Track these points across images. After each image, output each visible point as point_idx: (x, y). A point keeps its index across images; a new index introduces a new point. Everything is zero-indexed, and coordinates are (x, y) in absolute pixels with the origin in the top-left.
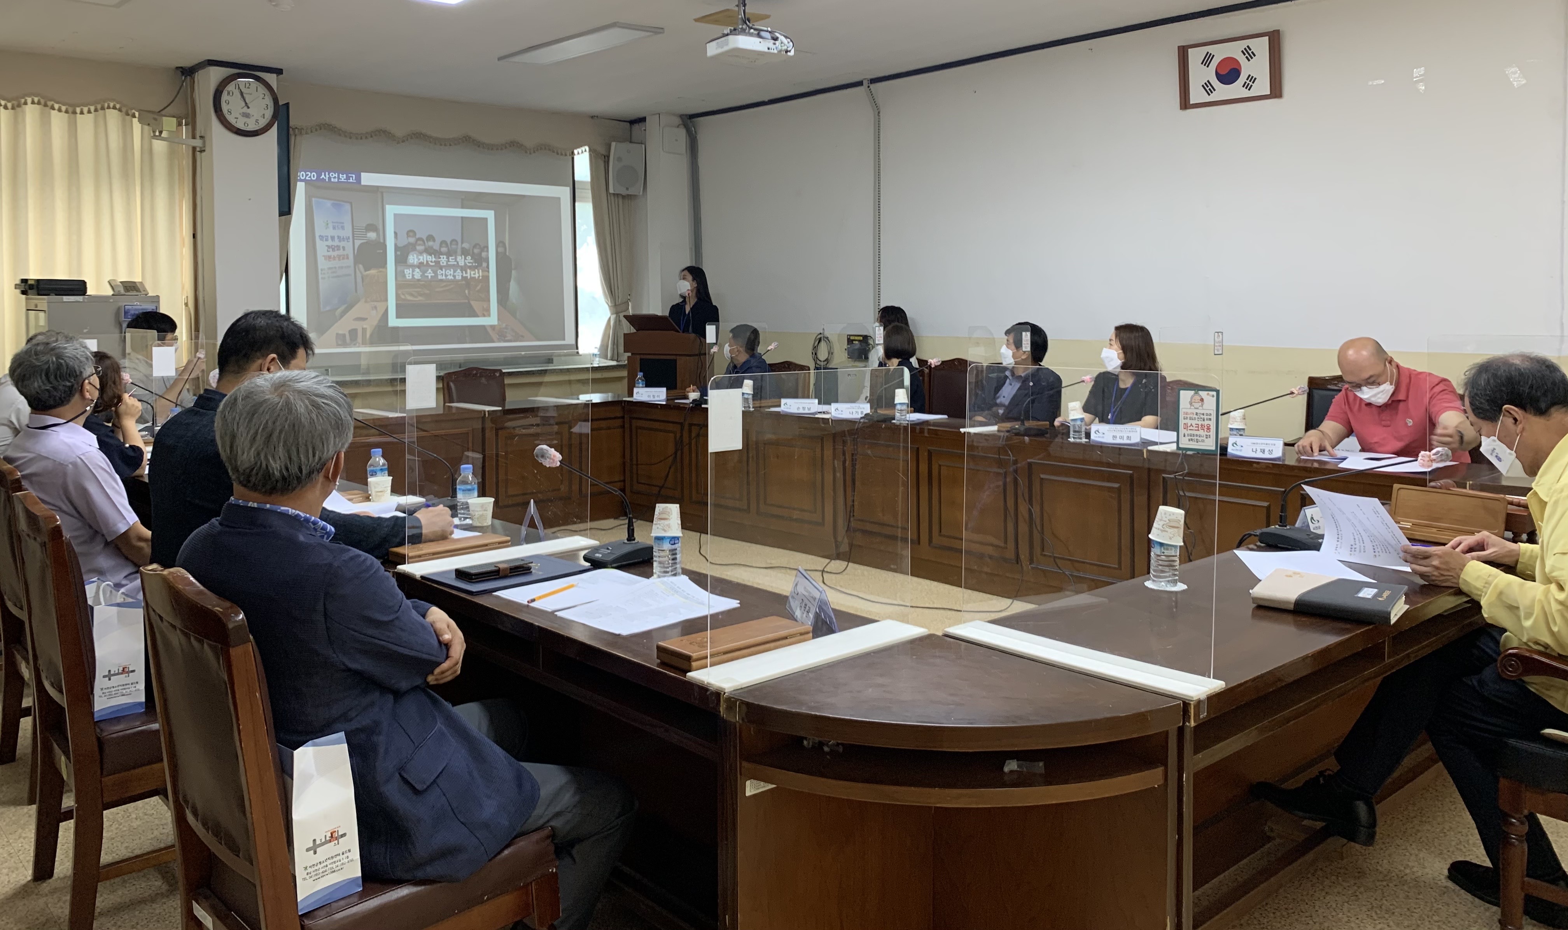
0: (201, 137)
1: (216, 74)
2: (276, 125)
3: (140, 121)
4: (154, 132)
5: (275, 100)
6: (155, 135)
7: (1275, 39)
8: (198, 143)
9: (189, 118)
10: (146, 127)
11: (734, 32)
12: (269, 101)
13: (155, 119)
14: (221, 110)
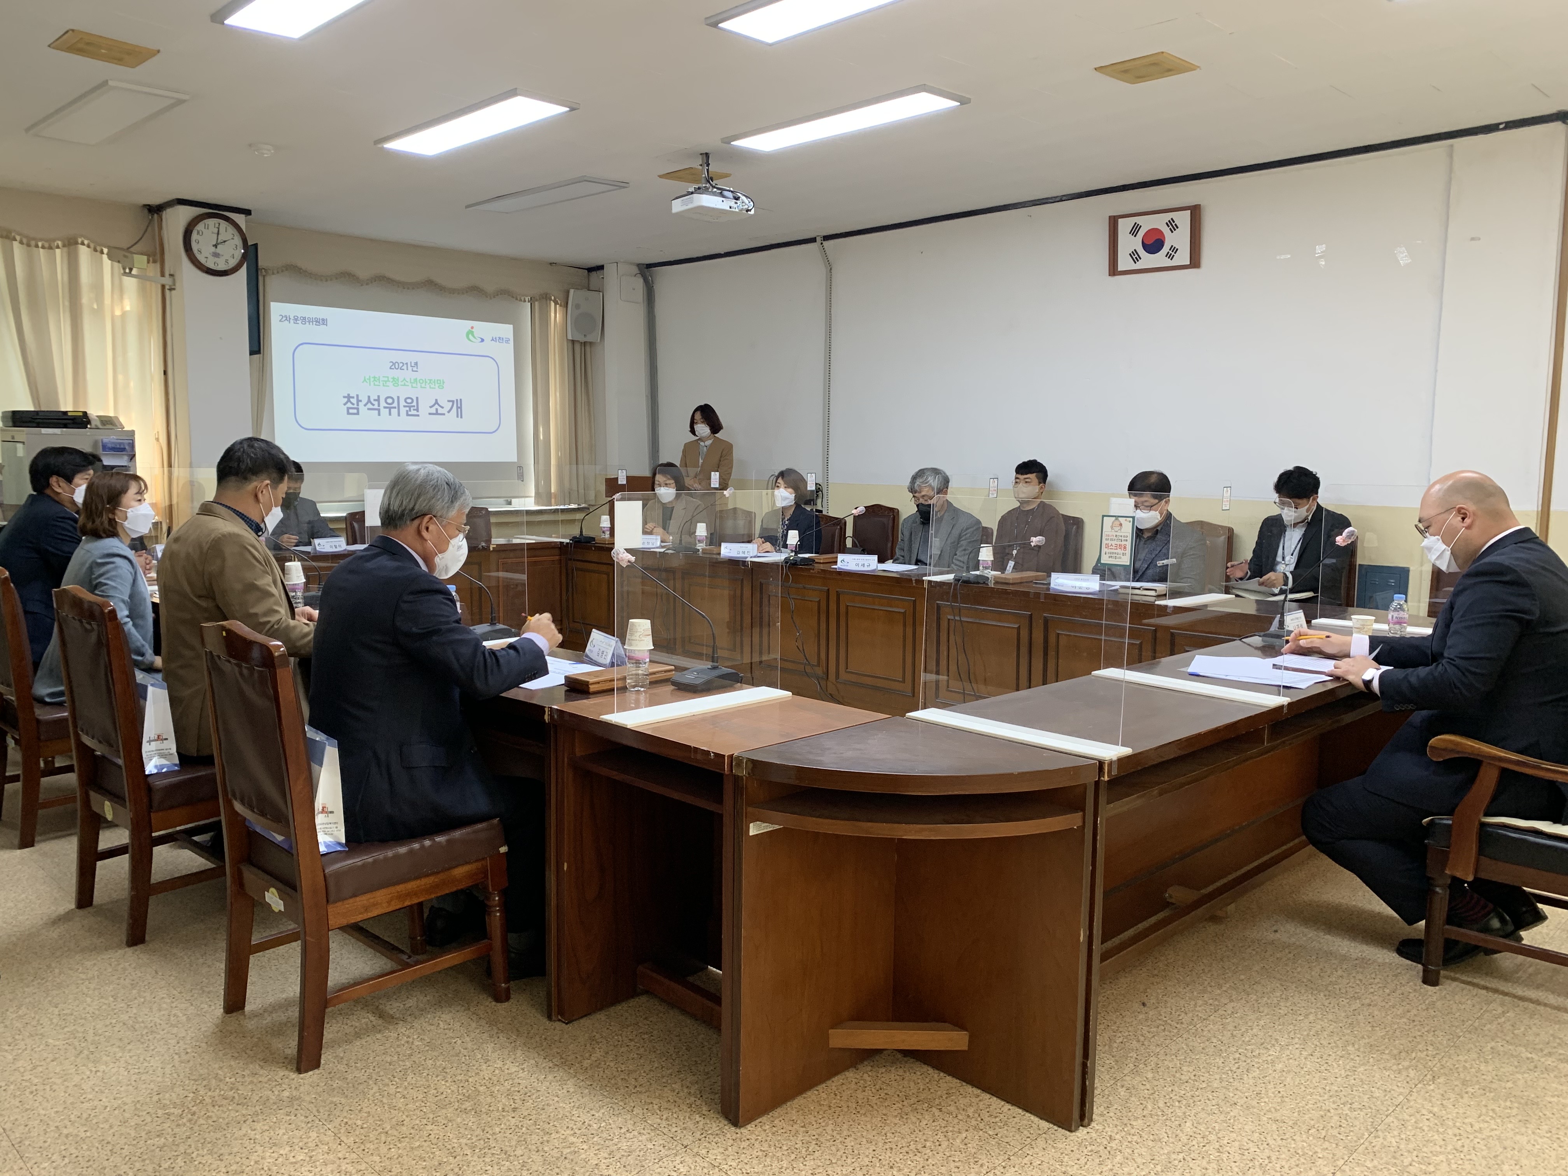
0: (171, 275)
1: (185, 214)
2: (245, 265)
3: (110, 257)
4: (124, 269)
5: (245, 241)
6: (125, 272)
7: (1196, 212)
8: (167, 281)
9: (158, 255)
10: (116, 264)
11: (698, 190)
12: (238, 241)
13: (125, 256)
14: (191, 249)
